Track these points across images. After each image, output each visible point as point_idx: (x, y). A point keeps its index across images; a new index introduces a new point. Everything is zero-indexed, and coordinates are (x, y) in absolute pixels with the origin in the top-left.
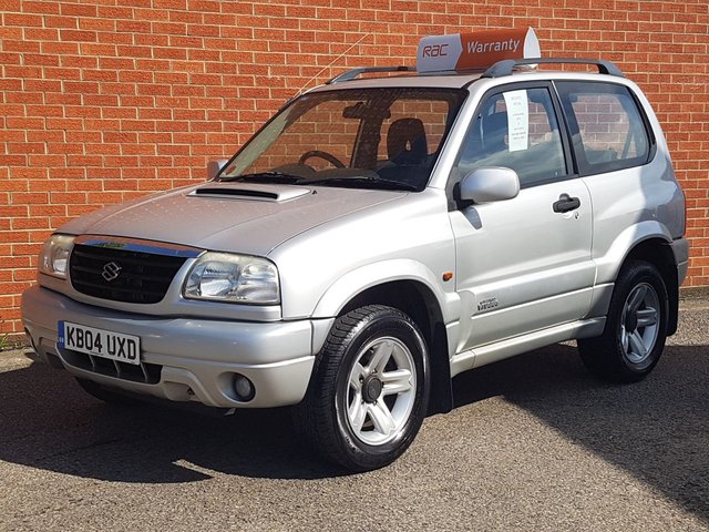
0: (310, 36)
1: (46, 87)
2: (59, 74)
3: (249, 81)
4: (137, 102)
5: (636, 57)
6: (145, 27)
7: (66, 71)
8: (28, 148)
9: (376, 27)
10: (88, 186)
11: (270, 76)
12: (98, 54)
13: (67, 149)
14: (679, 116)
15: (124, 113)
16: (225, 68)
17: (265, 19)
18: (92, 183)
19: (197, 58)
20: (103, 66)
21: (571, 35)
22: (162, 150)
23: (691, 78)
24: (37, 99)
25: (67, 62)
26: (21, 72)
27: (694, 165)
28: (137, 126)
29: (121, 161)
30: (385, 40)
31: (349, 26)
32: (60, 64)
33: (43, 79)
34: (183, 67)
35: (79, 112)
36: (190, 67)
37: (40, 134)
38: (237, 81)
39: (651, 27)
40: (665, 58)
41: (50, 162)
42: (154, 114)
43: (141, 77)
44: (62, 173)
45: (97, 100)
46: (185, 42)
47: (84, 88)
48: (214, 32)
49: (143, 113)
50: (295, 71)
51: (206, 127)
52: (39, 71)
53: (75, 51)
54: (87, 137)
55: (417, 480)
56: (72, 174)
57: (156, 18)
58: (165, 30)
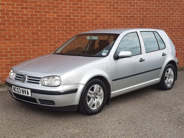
0: (82, 7)
1: (16, 21)
2: (20, 18)
3: (67, 19)
4: (39, 24)
5: (163, 11)
6: (41, 5)
7: (22, 17)
8: (12, 36)
9: (98, 5)
10: (27, 46)
11: (72, 18)
12: (29, 12)
13: (22, 36)
14: (173, 26)
15: (36, 27)
16: (61, 16)
17: (71, 3)
18: (29, 45)
19: (54, 13)
20: (30, 16)
21: (146, 6)
22: (46, 36)
23: (176, 16)
24: (15, 24)
25: (22, 15)
26: (11, 18)
27: (177, 38)
28: (39, 30)
29: (35, 39)
30: (101, 8)
31: (91, 5)
32: (20, 15)
33: (16, 19)
34: (50, 16)
35: (25, 27)
36: (52, 16)
37: (15, 33)
38: (64, 19)
39: (166, 4)
40: (170, 12)
41: (18, 40)
42: (44, 27)
43: (40, 18)
44: (21, 43)
45: (30, 24)
46: (51, 9)
47: (26, 21)
48: (58, 6)
49: (41, 27)
50: (78, 16)
51: (56, 31)
52: (15, 17)
53: (24, 12)
54: (27, 33)
55: (111, 118)
56: (24, 43)
57: (43, 3)
58: (46, 6)
